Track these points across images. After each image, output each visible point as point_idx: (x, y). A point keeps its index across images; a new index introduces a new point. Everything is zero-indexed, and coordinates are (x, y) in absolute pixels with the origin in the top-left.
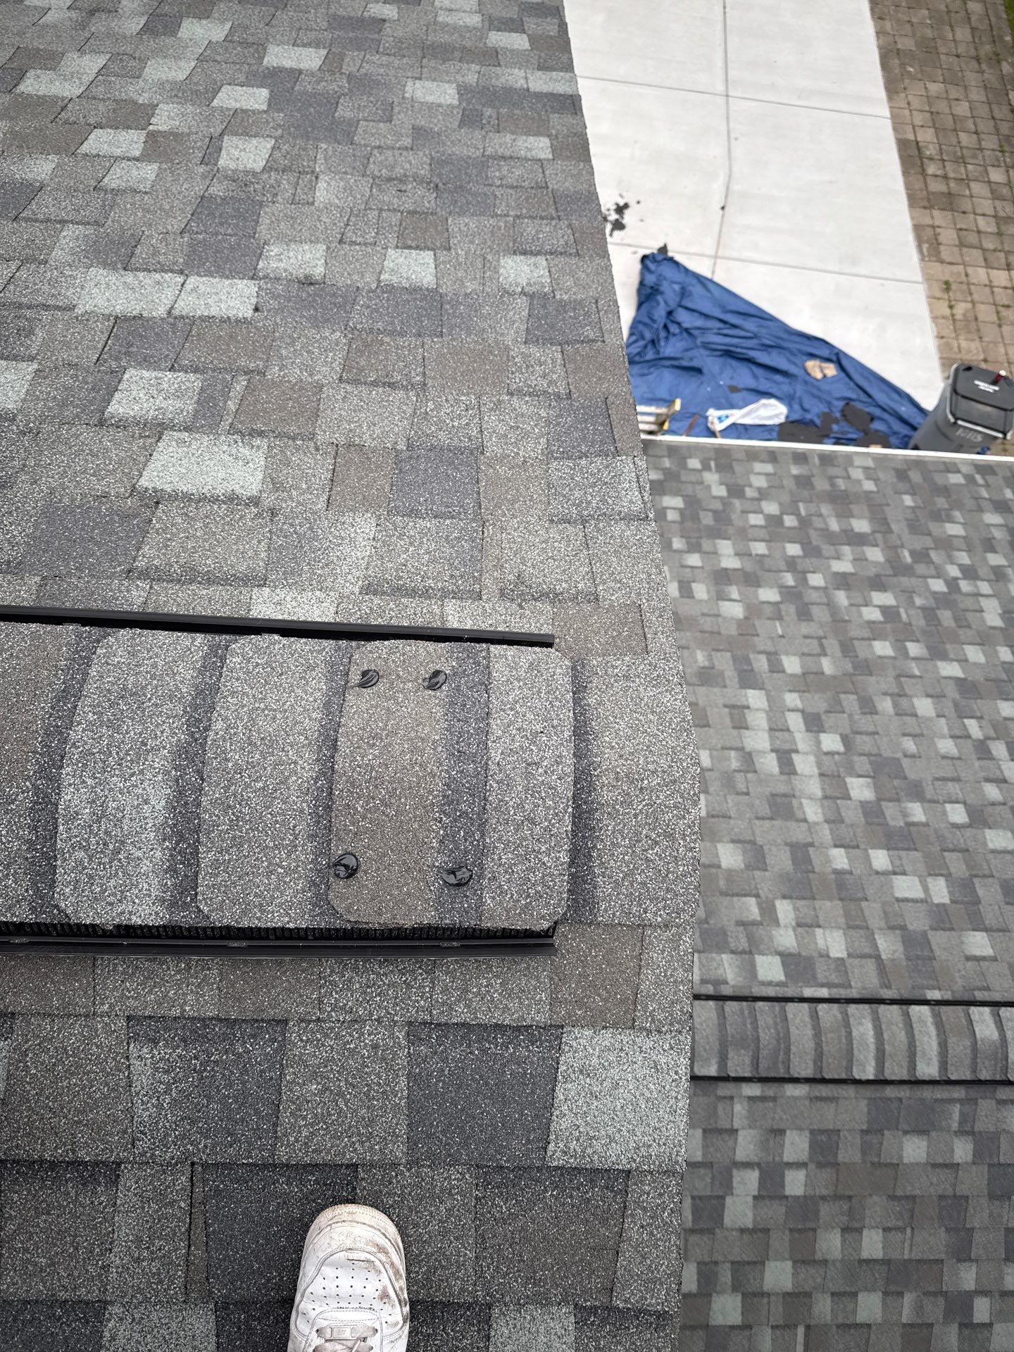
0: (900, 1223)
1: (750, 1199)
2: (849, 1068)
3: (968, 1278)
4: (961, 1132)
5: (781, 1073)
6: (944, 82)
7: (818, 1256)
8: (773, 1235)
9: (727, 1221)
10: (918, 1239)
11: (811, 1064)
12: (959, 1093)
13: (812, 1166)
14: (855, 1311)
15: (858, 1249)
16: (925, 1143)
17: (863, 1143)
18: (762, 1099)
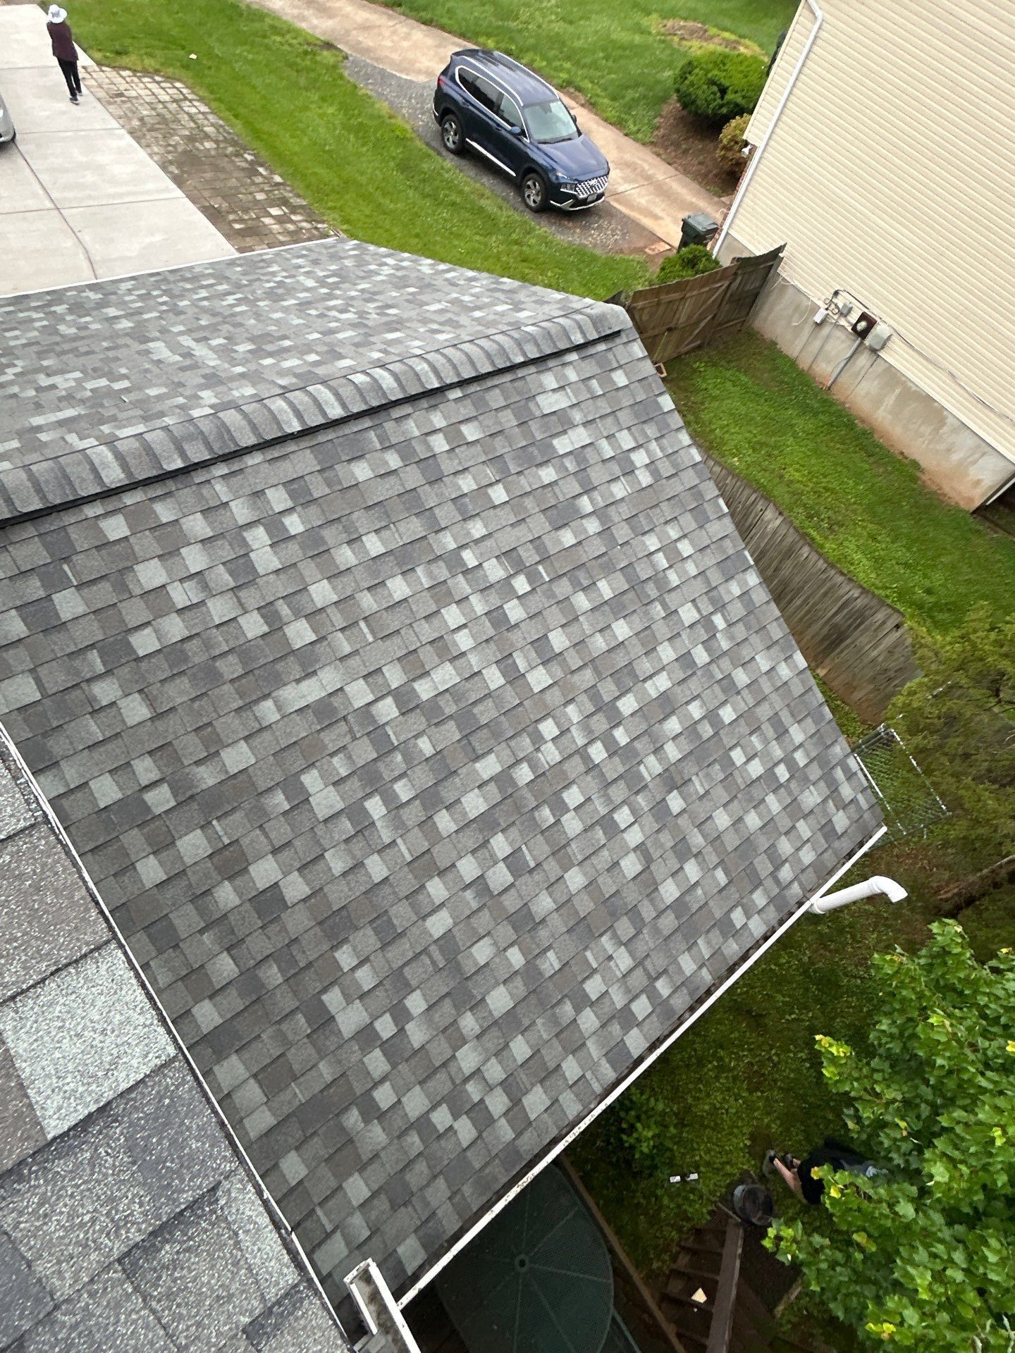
0: (383, 524)
1: (268, 549)
2: (281, 428)
3: (448, 542)
4: (385, 449)
5: (233, 449)
7: (343, 568)
8: (301, 566)
9: (261, 571)
10: (402, 529)
11: (251, 435)
12: (367, 422)
13: (299, 509)
14: (391, 595)
15: (367, 552)
16: (365, 465)
17: (325, 480)
18: (233, 473)
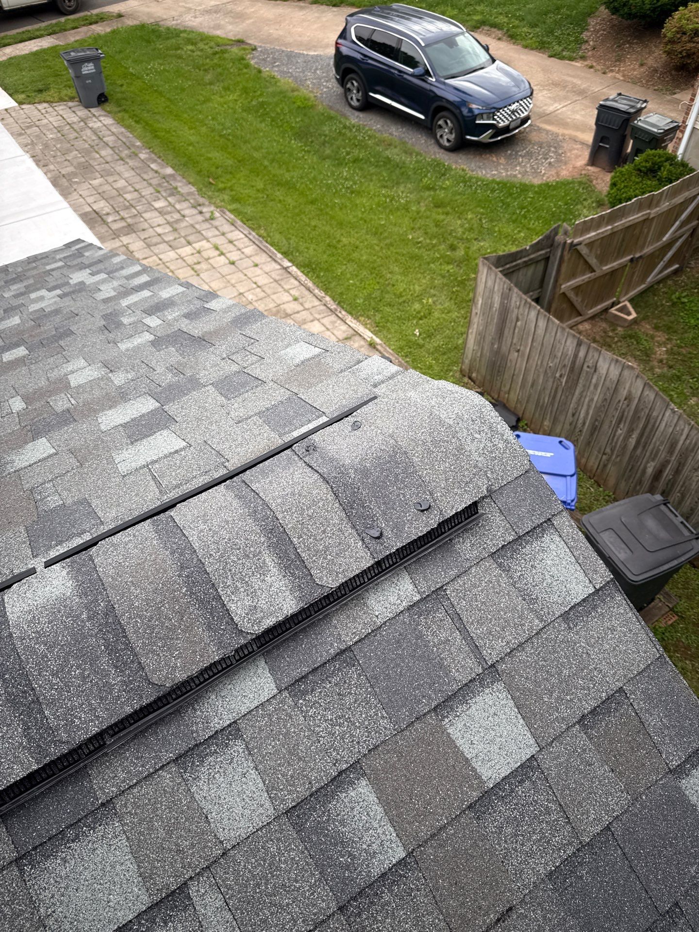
6: (102, 176)
